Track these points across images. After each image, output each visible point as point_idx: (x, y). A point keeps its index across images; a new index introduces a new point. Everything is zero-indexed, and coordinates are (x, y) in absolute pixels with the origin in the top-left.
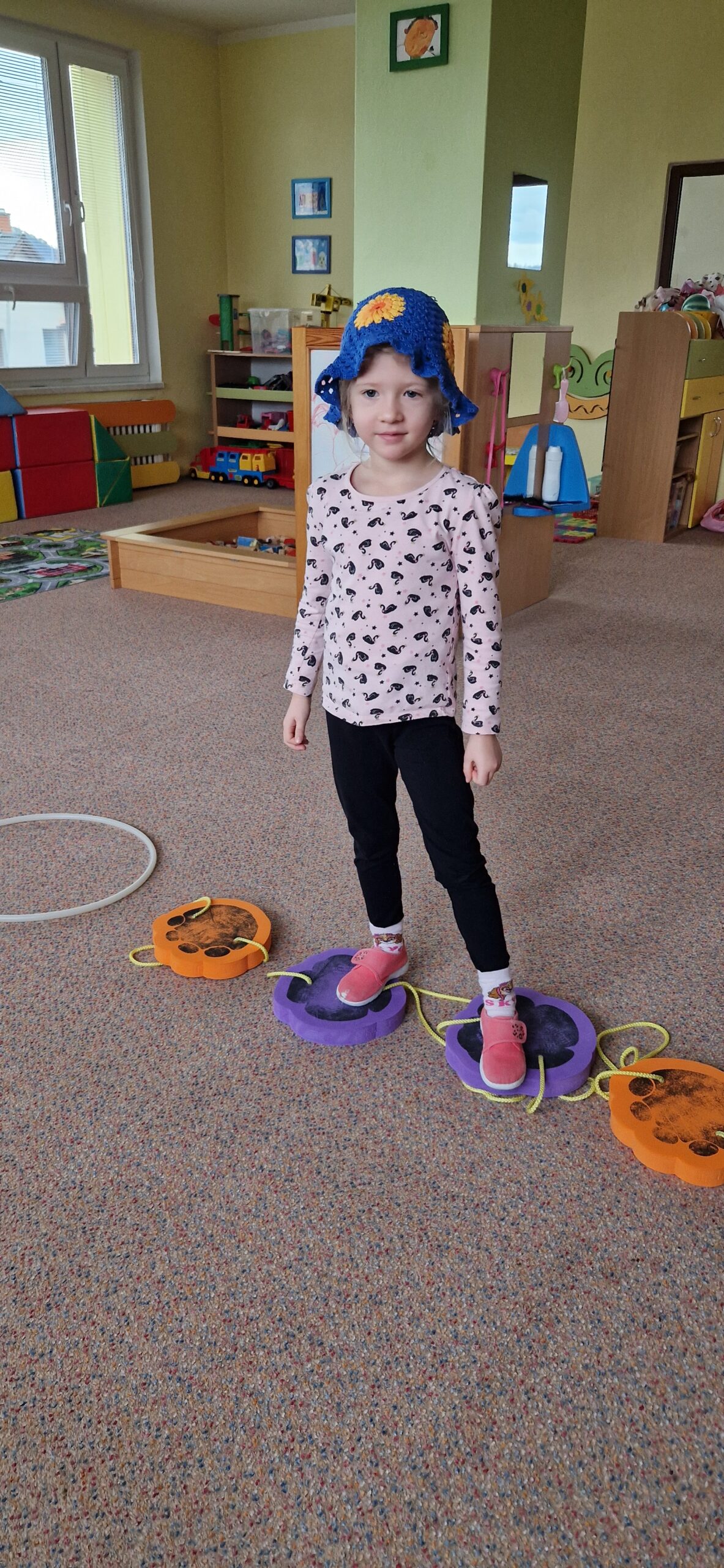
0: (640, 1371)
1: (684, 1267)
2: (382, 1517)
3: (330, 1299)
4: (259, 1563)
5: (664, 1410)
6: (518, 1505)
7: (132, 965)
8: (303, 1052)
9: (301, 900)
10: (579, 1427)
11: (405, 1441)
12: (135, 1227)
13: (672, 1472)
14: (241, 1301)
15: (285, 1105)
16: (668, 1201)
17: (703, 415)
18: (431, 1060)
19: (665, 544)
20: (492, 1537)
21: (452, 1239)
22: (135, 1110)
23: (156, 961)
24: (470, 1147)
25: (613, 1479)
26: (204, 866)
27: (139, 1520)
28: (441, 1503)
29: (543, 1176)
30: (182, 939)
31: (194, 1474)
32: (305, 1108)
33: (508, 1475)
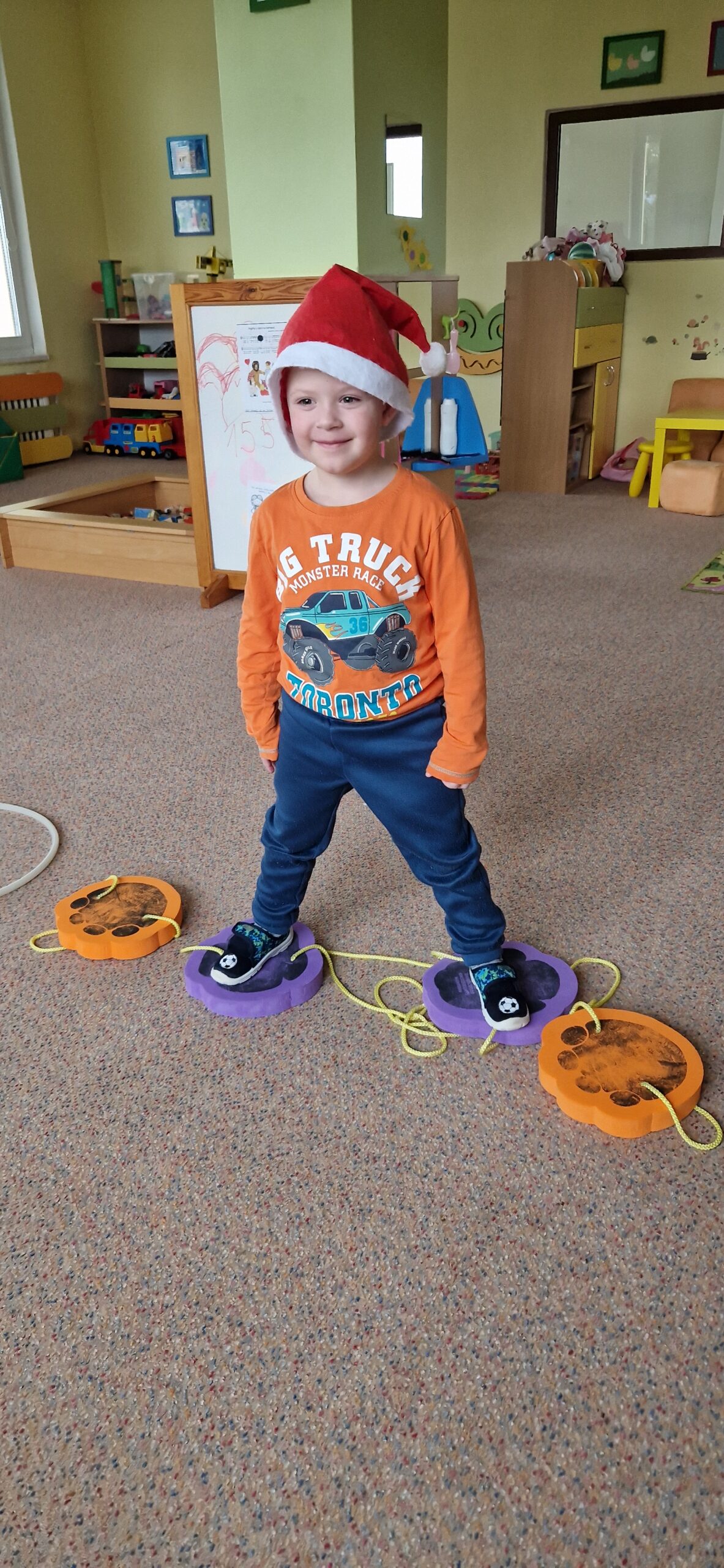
0: (569, 1316)
1: (609, 1206)
2: (308, 1497)
3: (249, 1277)
4: (180, 1560)
5: (593, 1352)
6: (449, 1467)
7: (32, 952)
8: (216, 1026)
9: (210, 871)
10: (509, 1379)
11: (331, 1414)
12: (40, 1223)
13: (603, 1415)
14: (155, 1288)
15: (198, 1083)
16: (591, 1141)
17: (596, 364)
18: (349, 1022)
19: (567, 496)
20: (423, 1505)
21: (374, 1201)
22: (38, 1102)
23: (59, 945)
24: (391, 1105)
25: (544, 1429)
26: (107, 845)
27: (49, 1530)
28: (369, 1475)
29: (465, 1128)
30: (87, 922)
31: (109, 1476)
32: (219, 1083)
33: (437, 1437)
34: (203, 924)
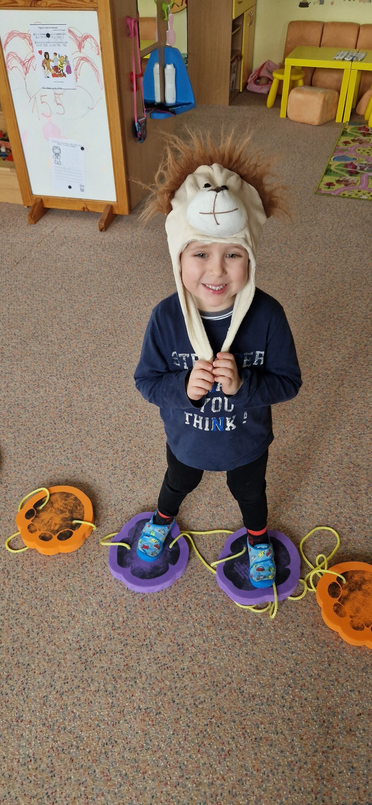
17: (243, 13)
19: (230, 107)
30: (40, 530)
34: (107, 515)
